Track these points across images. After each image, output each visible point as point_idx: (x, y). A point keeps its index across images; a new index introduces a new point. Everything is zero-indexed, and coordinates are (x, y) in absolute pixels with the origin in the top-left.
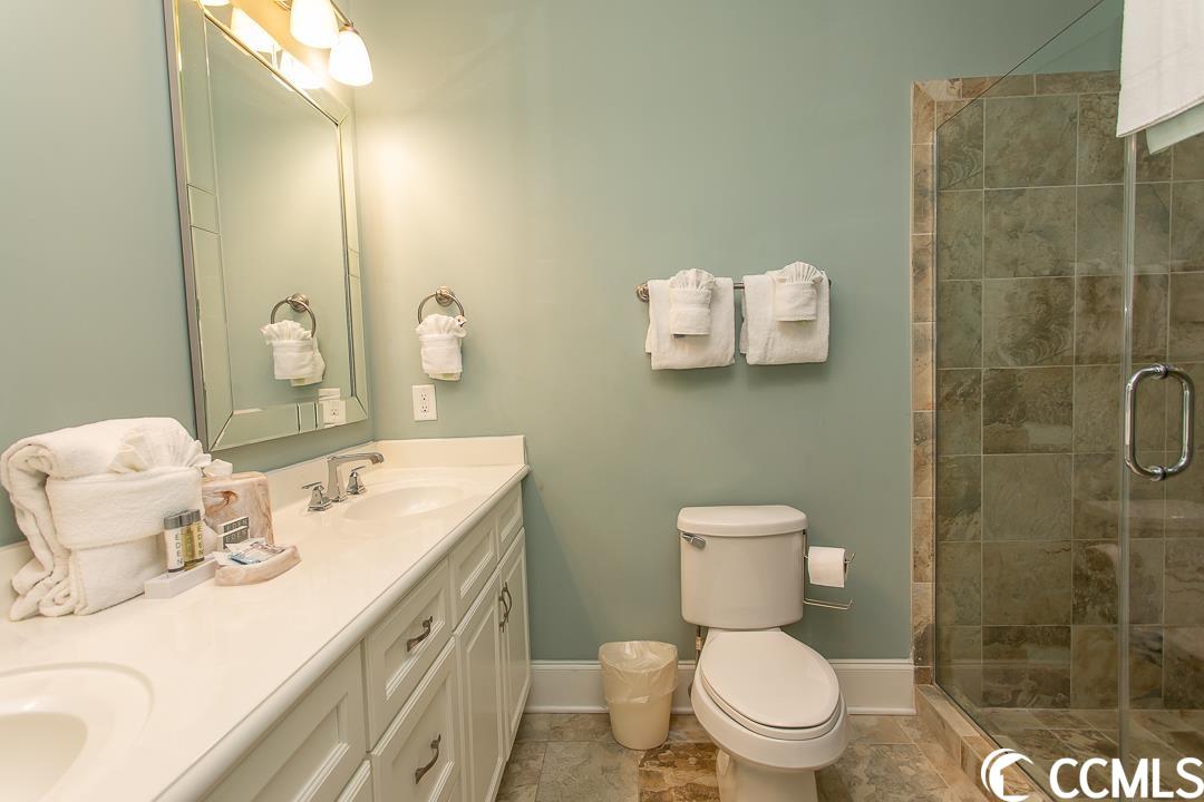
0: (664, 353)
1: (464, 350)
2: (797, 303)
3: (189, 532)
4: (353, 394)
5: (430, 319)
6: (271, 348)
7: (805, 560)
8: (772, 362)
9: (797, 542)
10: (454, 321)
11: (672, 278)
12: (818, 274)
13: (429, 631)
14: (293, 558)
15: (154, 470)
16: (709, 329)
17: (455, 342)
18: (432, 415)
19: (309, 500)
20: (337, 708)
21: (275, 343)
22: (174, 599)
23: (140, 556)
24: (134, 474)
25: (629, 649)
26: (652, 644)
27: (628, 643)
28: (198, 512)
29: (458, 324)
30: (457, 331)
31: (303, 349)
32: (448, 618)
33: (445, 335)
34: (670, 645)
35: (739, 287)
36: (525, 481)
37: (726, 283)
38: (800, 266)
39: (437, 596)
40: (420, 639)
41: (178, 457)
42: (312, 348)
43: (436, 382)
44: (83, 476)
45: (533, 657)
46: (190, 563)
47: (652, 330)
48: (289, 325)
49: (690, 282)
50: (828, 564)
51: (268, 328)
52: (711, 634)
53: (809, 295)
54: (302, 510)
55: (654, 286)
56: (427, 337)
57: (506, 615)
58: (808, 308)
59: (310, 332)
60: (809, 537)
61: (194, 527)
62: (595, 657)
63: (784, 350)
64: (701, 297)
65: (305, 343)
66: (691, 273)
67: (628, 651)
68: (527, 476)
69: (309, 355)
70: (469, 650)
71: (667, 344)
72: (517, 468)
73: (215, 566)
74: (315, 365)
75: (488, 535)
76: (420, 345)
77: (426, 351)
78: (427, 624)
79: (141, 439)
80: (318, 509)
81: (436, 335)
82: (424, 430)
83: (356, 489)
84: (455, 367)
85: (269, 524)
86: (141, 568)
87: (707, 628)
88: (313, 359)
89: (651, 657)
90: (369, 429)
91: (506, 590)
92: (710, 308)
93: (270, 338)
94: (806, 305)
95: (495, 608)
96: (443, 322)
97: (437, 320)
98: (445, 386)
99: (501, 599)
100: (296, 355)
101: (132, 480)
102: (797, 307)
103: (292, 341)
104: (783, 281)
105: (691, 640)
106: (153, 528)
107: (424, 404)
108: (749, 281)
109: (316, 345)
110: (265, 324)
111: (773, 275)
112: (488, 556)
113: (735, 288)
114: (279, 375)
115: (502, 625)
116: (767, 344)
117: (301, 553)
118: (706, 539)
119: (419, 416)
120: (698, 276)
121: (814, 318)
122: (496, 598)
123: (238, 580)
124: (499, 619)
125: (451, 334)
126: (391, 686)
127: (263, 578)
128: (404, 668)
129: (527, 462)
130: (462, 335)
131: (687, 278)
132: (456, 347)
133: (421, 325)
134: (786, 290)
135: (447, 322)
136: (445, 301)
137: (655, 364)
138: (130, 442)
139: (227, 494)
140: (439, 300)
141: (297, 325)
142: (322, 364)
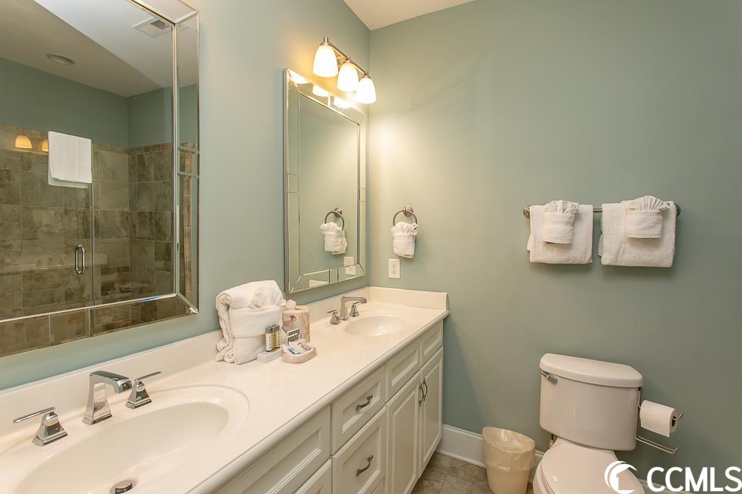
0: (539, 253)
1: (416, 241)
2: (643, 226)
3: (275, 335)
4: (358, 263)
5: (398, 225)
6: (324, 236)
7: (639, 409)
8: (622, 264)
9: (633, 395)
10: (412, 226)
11: (547, 205)
12: (665, 205)
13: (369, 402)
14: (314, 354)
15: (263, 307)
16: (572, 240)
17: (412, 237)
18: (397, 276)
19: (330, 318)
20: (317, 432)
21: (326, 233)
22: (267, 364)
23: (257, 342)
24: (257, 309)
25: (504, 434)
26: (520, 435)
27: (503, 430)
28: (279, 327)
29: (413, 227)
30: (412, 231)
31: (337, 237)
32: (383, 396)
33: (406, 234)
34: (531, 440)
35: (597, 212)
36: (446, 320)
37: (587, 209)
38: (650, 199)
39: (377, 384)
40: (364, 405)
41: (273, 301)
42: (342, 236)
43: (400, 258)
44: (240, 308)
45: (444, 422)
46: (275, 348)
47: (531, 238)
48: (332, 224)
49: (558, 209)
50: (657, 416)
51: (324, 226)
52: (558, 441)
53: (654, 220)
54: (327, 323)
55: (534, 209)
56: (396, 234)
57: (424, 397)
58: (654, 229)
59: (341, 228)
60: (644, 392)
61: (277, 333)
62: (480, 433)
63: (634, 257)
64: (566, 219)
65: (339, 234)
66: (560, 203)
67: (503, 435)
68: (447, 317)
69: (340, 240)
70: (395, 414)
71: (541, 247)
72: (441, 311)
73: (283, 352)
74: (343, 245)
75: (415, 351)
76: (393, 238)
77: (396, 241)
78: (369, 398)
79: (260, 294)
80: (334, 324)
81: (401, 234)
82: (393, 283)
83: (354, 314)
84: (410, 251)
85: (308, 333)
86: (257, 348)
87: (557, 437)
88: (342, 241)
89: (517, 444)
90: (365, 281)
91: (424, 383)
92: (573, 225)
93: (324, 230)
94: (653, 227)
95: (416, 392)
96: (405, 227)
97: (402, 225)
98: (404, 260)
99: (421, 388)
100: (333, 239)
101: (257, 311)
102: (644, 229)
103: (333, 233)
104: (633, 209)
105: (546, 440)
106: (262, 332)
107: (394, 269)
108: (606, 208)
109: (344, 234)
110: (322, 223)
111: (626, 204)
112: (415, 363)
113: (594, 212)
114: (327, 249)
115: (420, 402)
116: (618, 252)
117: (318, 351)
118: (558, 378)
119: (391, 275)
120: (564, 205)
121: (660, 237)
122: (418, 387)
123: (290, 361)
124: (419, 398)
125: (409, 234)
126: (346, 427)
127: (299, 362)
128: (354, 418)
129: (448, 308)
130: (415, 234)
131: (557, 206)
132: (411, 240)
133: (394, 228)
134: (635, 216)
135: (407, 227)
136: (408, 214)
137: (532, 259)
138: (256, 295)
139: (292, 317)
140: (405, 214)
141: (336, 224)
142: (346, 244)
